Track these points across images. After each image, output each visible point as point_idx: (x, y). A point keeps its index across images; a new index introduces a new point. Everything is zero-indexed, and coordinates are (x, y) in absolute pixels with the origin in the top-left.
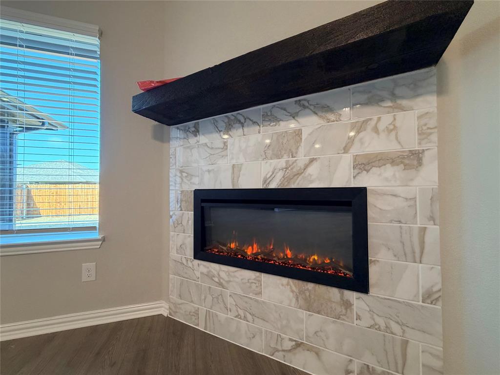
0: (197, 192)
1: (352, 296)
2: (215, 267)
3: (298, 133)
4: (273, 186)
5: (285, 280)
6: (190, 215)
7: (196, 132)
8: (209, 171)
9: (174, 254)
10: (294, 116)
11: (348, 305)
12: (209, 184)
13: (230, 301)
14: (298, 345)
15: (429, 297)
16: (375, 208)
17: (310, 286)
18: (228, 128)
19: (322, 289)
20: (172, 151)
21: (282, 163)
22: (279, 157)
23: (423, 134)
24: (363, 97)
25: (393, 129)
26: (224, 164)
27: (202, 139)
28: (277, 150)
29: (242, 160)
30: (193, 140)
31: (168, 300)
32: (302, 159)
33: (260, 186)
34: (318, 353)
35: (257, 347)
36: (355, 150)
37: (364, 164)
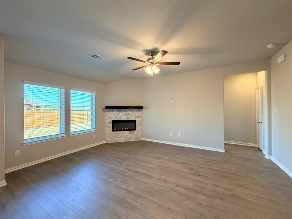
0: (113, 121)
1: (135, 131)
2: (116, 132)
3: (129, 113)
4: (126, 120)
5: (127, 131)
6: (112, 125)
7: (112, 111)
8: (115, 117)
9: (107, 132)
10: (129, 111)
11: (134, 132)
12: (115, 119)
13: (119, 136)
14: (129, 138)
15: (141, 129)
16: (137, 122)
17: (131, 131)
18: (119, 111)
19: (132, 131)
20: (106, 113)
21: (127, 117)
22: (127, 116)
23: (141, 115)
24: (136, 111)
25: (138, 114)
26: (118, 117)
27: (114, 112)
28: (126, 115)
29: (121, 116)
30: (112, 112)
31: (106, 140)
32: (130, 116)
33: (124, 120)
34: (131, 138)
35: (124, 141)
36: (135, 116)
37: (136, 117)
